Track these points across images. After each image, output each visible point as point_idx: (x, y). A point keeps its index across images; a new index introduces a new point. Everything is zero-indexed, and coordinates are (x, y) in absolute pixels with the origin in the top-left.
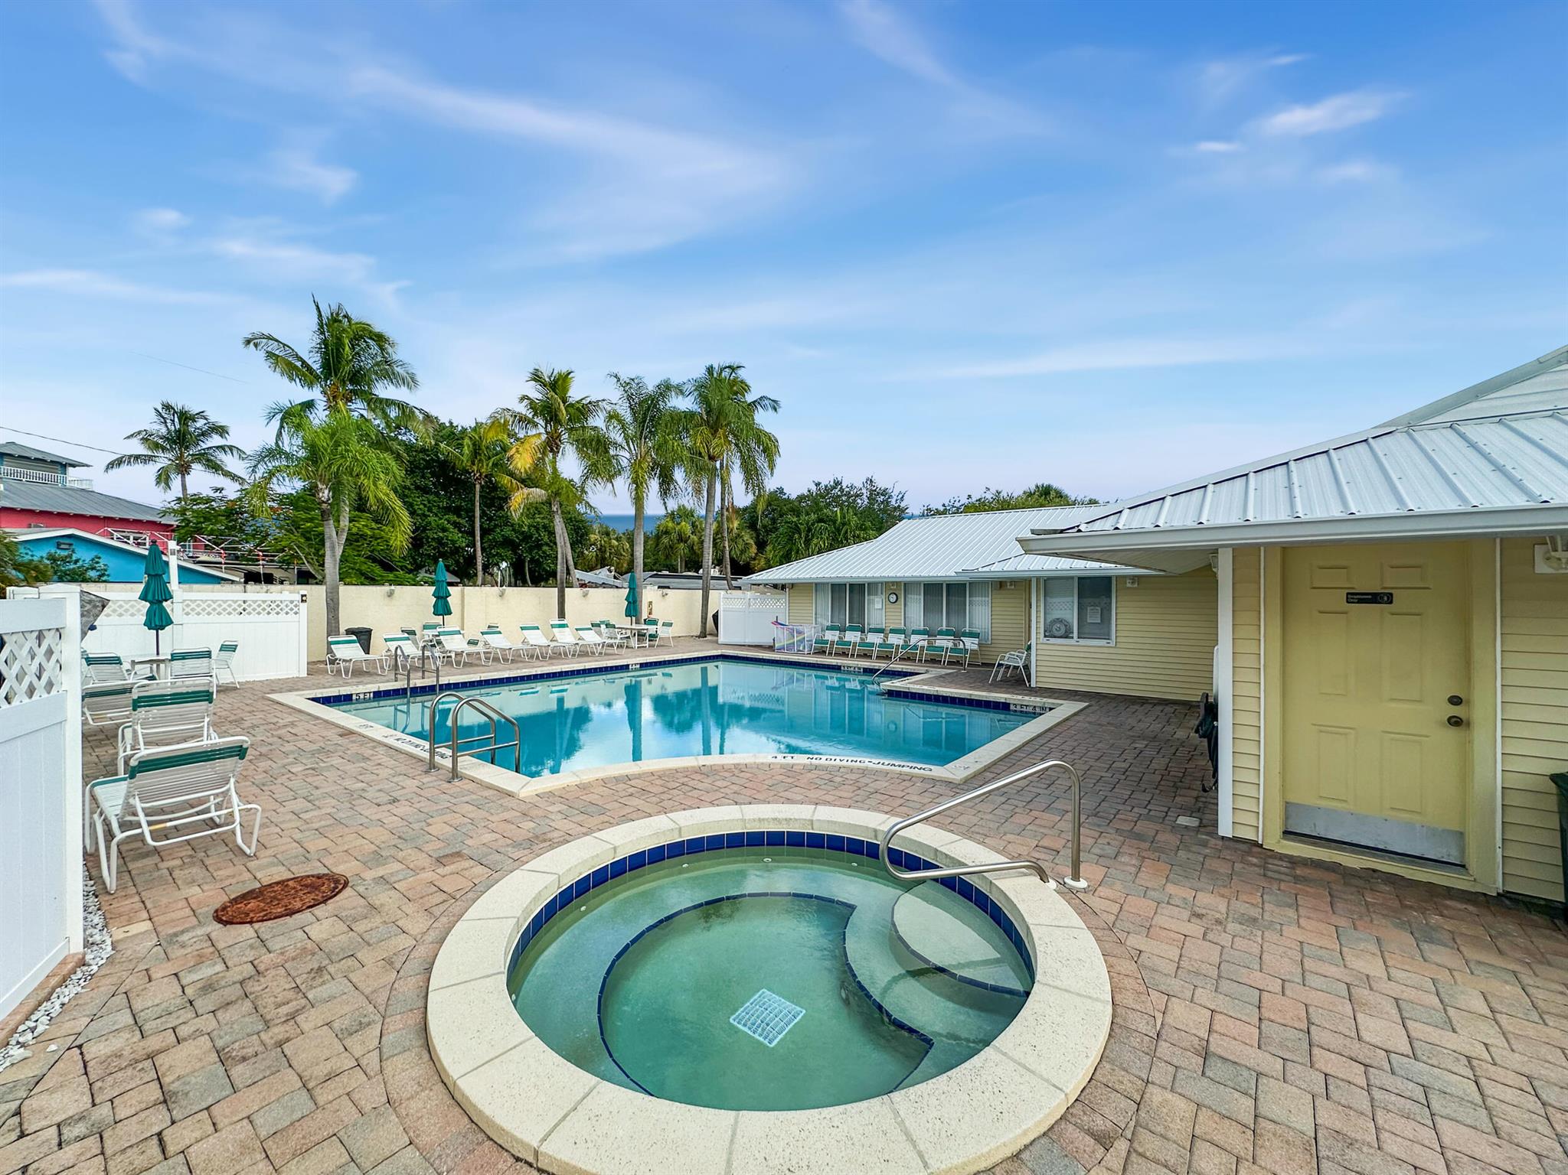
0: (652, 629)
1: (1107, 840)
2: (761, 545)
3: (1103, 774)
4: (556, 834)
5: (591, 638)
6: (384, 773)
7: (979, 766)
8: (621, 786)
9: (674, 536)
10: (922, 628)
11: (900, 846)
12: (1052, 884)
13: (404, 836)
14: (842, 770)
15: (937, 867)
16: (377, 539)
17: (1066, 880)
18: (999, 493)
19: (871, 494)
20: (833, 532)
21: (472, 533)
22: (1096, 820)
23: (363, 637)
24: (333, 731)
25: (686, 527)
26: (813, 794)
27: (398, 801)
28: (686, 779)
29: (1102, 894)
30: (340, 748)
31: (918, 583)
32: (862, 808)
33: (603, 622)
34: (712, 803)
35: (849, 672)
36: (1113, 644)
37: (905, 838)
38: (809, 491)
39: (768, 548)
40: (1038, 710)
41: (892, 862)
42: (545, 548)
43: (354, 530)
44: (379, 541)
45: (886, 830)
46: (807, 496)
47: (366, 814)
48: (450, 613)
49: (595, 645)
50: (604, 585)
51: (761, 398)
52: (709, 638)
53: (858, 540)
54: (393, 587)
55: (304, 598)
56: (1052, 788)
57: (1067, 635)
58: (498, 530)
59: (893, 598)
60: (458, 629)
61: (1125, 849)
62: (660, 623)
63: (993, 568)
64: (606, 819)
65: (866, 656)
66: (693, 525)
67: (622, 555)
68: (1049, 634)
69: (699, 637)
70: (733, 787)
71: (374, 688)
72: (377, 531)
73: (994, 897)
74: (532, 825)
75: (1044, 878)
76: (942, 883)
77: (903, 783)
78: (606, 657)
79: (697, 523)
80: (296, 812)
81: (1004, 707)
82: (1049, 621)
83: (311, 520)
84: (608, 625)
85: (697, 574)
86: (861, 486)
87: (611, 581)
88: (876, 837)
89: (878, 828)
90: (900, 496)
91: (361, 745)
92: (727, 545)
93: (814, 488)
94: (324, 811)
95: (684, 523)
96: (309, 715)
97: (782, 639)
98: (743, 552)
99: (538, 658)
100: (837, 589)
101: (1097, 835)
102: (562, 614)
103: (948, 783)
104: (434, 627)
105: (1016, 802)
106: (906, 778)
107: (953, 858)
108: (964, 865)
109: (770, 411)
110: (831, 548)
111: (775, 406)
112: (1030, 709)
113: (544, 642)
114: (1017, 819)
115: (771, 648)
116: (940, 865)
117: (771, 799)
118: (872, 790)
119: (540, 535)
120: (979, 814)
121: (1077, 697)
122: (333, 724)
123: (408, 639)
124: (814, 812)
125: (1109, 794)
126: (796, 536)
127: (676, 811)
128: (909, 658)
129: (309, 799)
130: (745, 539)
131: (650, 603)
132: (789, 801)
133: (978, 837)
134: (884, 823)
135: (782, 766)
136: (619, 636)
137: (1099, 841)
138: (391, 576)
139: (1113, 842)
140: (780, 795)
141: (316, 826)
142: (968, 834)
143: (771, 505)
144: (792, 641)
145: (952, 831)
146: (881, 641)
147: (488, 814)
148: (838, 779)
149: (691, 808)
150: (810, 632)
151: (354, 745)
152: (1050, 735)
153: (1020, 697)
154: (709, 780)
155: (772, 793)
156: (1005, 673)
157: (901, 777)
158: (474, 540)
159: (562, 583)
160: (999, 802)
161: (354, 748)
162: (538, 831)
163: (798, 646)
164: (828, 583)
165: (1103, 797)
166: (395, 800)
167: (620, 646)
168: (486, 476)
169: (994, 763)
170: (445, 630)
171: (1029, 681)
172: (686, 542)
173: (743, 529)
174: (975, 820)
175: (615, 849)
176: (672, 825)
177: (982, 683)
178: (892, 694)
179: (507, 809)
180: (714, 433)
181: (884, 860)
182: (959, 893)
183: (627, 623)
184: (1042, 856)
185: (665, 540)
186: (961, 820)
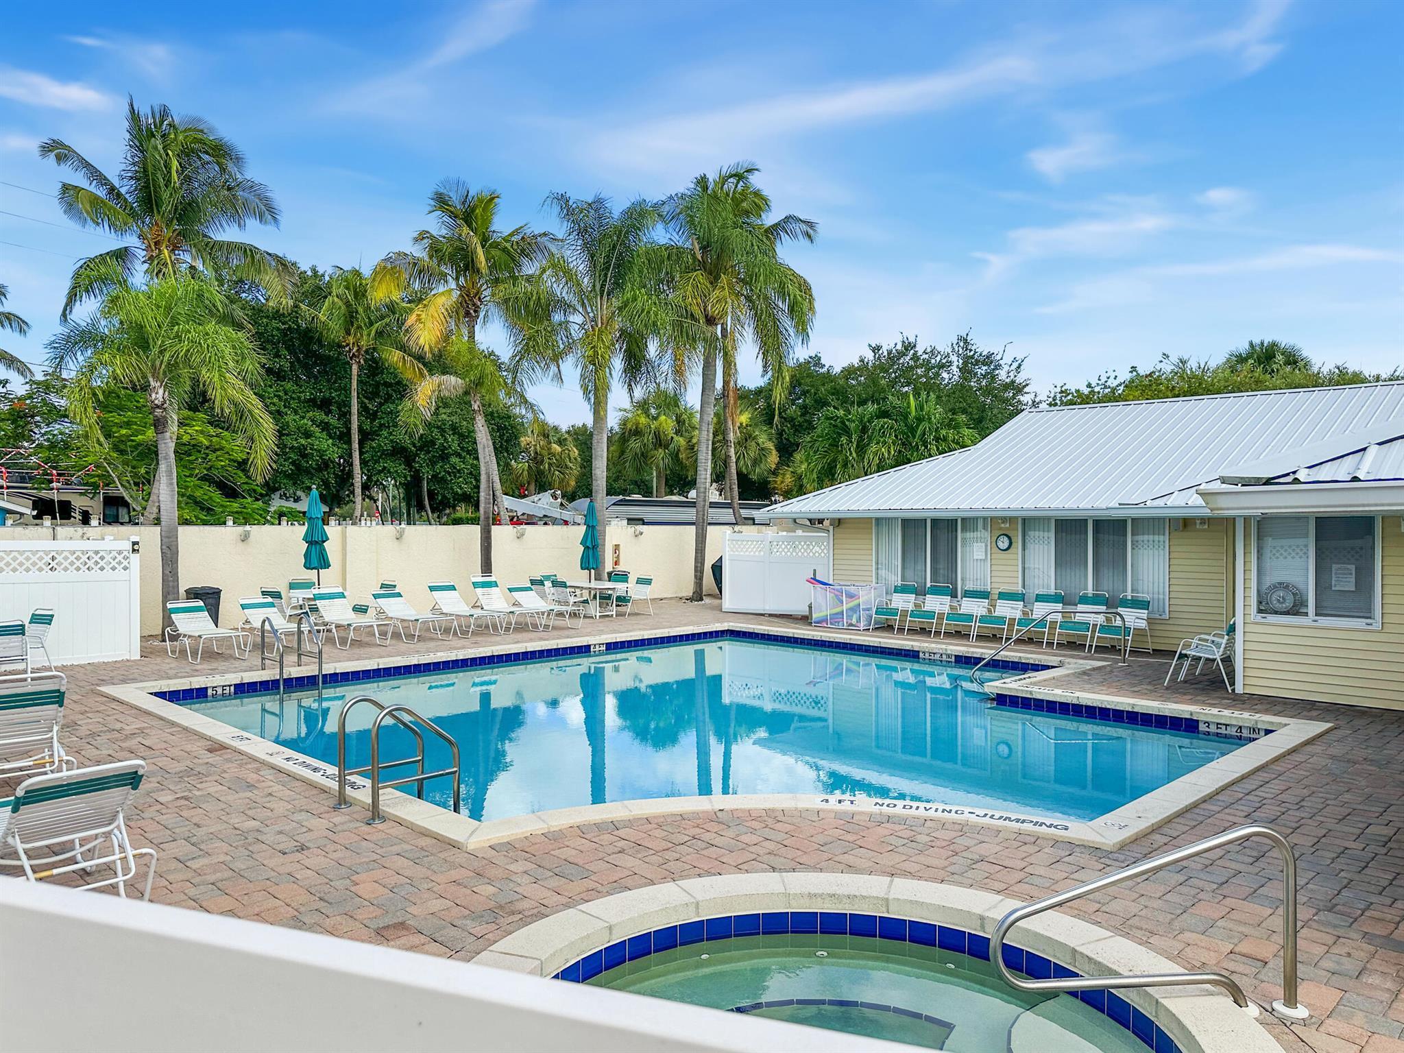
0: (620, 588)
1: (1347, 950)
2: (786, 450)
3: (1347, 844)
4: (525, 904)
5: (532, 602)
6: (280, 808)
7: (1143, 825)
8: (606, 838)
9: (649, 439)
10: (1052, 591)
11: (1019, 943)
12: (1253, 1010)
13: (326, 898)
14: (928, 824)
15: (1076, 975)
16: (215, 451)
17: (1275, 1005)
18: (1183, 362)
19: (966, 363)
20: (903, 433)
21: (345, 437)
22: (1330, 917)
23: (209, 598)
24: (199, 744)
25: (667, 423)
26: (887, 860)
27: (308, 848)
28: (698, 831)
29: (1331, 1030)
30: (213, 769)
31: (1048, 519)
32: (960, 884)
33: (547, 578)
34: (738, 868)
35: (932, 662)
36: (1377, 625)
37: (1027, 931)
38: (862, 361)
39: (798, 456)
40: (1245, 733)
41: (1009, 965)
42: (454, 460)
43: (186, 438)
44: (218, 453)
45: (1000, 918)
46: (859, 369)
47: (271, 865)
48: (326, 565)
49: (538, 613)
50: (546, 520)
51: (788, 219)
52: (707, 601)
53: (945, 446)
54: (248, 528)
55: (136, 547)
56: (1260, 864)
57: (1297, 609)
58: (385, 433)
59: (1003, 543)
60: (340, 590)
61: (1375, 964)
62: (632, 578)
63: (1170, 501)
64: (592, 885)
65: (959, 635)
66: (679, 421)
67: (567, 467)
68: (1265, 608)
69: (691, 599)
70: (767, 844)
71: (234, 678)
72: (214, 439)
73: (1162, 1023)
74: (490, 889)
75: (1239, 997)
76: (1083, 1000)
77: (1024, 848)
78: (555, 633)
79: (684, 416)
80: (181, 859)
81: (1189, 726)
82: (1265, 587)
83: (128, 424)
84: (556, 584)
85: (685, 499)
86: (950, 350)
87: (556, 513)
88: (983, 928)
89: (986, 914)
90: (1015, 365)
91: (241, 766)
92: (732, 452)
93: (869, 356)
94: (215, 859)
95: (663, 418)
96: (161, 718)
97: (824, 605)
98: (756, 462)
99: (455, 633)
100: (911, 527)
101: (1330, 940)
102: (487, 567)
103: (1095, 850)
104: (308, 585)
105: (1201, 884)
106: (1028, 839)
107: (1099, 963)
108: (1116, 974)
109: (804, 242)
110: (901, 460)
111: (809, 230)
112: (1232, 731)
113: (463, 609)
114: (1199, 909)
115: (805, 619)
116: (1080, 973)
117: (823, 864)
118: (976, 857)
119: (446, 439)
120: (1142, 900)
121: (1314, 713)
122: (196, 733)
123: (272, 605)
124: (890, 887)
125: (1357, 877)
126: (844, 439)
127: (688, 877)
128: (1031, 639)
129: (194, 840)
130: (760, 441)
131: (617, 547)
132: (851, 868)
133: (1139, 933)
134: (995, 907)
135: (838, 815)
136: (572, 600)
137: (1335, 950)
138: (235, 506)
139: (1355, 953)
140: (836, 859)
141: (212, 878)
142: (1124, 927)
143: (800, 385)
144: (838, 610)
145: (1097, 923)
146: (984, 612)
147: (429, 873)
148: (923, 839)
149: (709, 873)
150: (868, 597)
151: (230, 765)
152: (1264, 776)
153: (1215, 711)
154: (730, 833)
155: (826, 856)
156: (1193, 667)
157: (1021, 838)
158: (351, 449)
159: (488, 518)
160: (1173, 883)
161: (233, 770)
162: (502, 900)
163: (850, 617)
164: (896, 519)
165: (1345, 881)
166: (302, 848)
167: (574, 615)
168: (367, 352)
169: (1169, 820)
170: (322, 591)
171: (1232, 684)
172: (666, 447)
173: (756, 425)
174: (1134, 908)
175: (610, 928)
176: (687, 899)
177: (1153, 682)
178: (1002, 700)
179: (453, 866)
180: (714, 281)
181: (996, 961)
182: (1109, 1015)
183: (580, 578)
184: (1240, 968)
185: (634, 445)
186: (1115, 906)
